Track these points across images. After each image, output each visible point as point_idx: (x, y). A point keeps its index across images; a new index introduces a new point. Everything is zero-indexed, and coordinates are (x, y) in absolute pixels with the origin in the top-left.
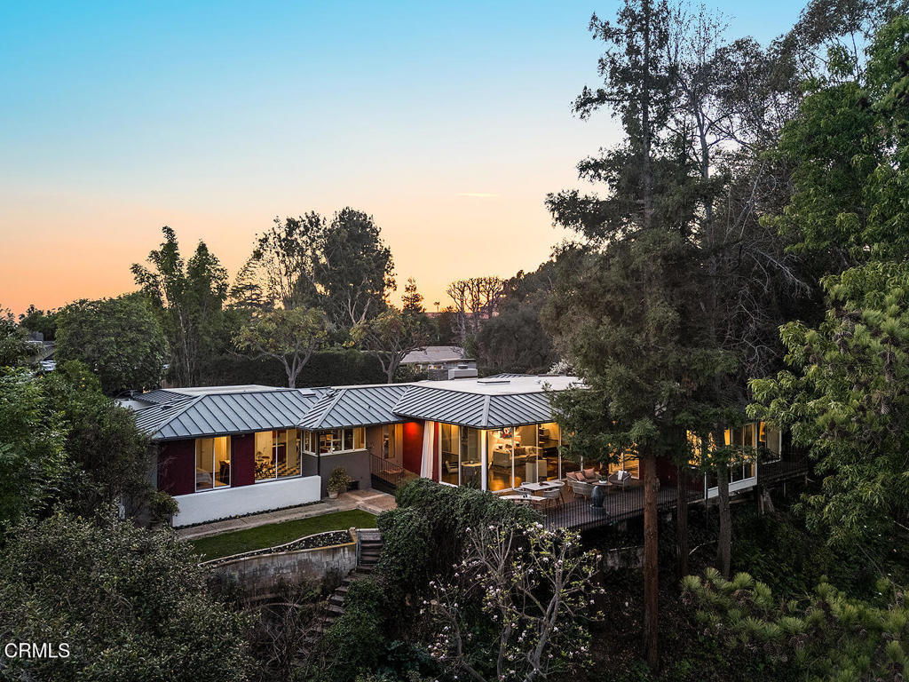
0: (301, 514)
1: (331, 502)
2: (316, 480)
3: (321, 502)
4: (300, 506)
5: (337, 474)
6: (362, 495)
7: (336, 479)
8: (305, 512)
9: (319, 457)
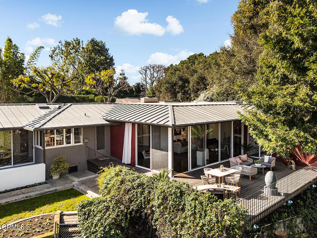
0: (22, 196)
1: (53, 183)
2: (42, 167)
3: (45, 183)
4: (26, 187)
5: (58, 163)
6: (77, 177)
7: (56, 166)
8: (27, 193)
9: (44, 150)
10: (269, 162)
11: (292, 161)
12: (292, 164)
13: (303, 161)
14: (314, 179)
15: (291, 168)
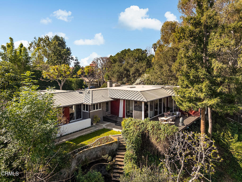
2: (89, 120)
9: (89, 113)
10: (179, 114)
11: (187, 114)
12: (187, 115)
13: (190, 113)
14: (195, 120)
15: (187, 116)
